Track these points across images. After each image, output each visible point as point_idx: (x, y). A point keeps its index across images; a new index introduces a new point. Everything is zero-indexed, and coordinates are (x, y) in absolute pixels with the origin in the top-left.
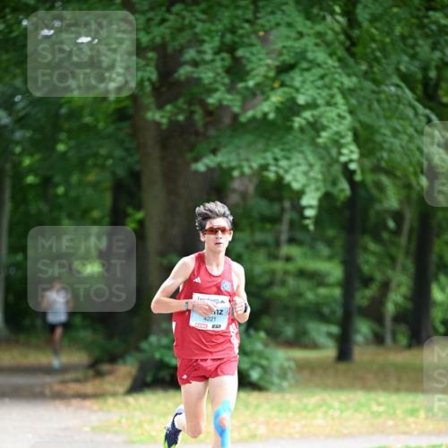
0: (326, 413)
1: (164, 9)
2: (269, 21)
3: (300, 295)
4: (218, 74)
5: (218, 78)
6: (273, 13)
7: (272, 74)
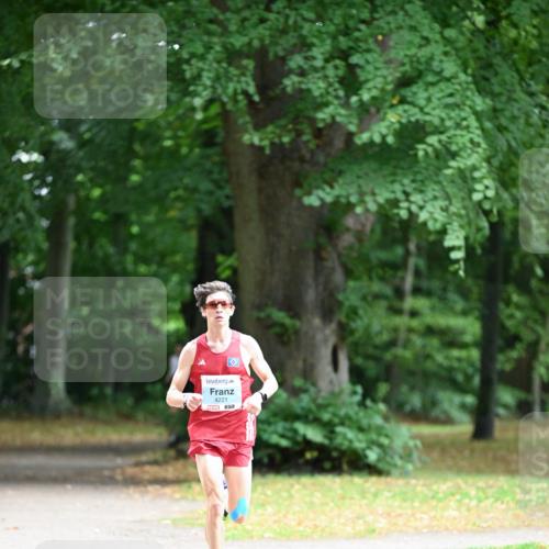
0: (459, 501)
1: (262, 7)
2: (388, 23)
3: (428, 357)
4: (330, 85)
5: (331, 90)
6: (394, 13)
7: (390, 87)
